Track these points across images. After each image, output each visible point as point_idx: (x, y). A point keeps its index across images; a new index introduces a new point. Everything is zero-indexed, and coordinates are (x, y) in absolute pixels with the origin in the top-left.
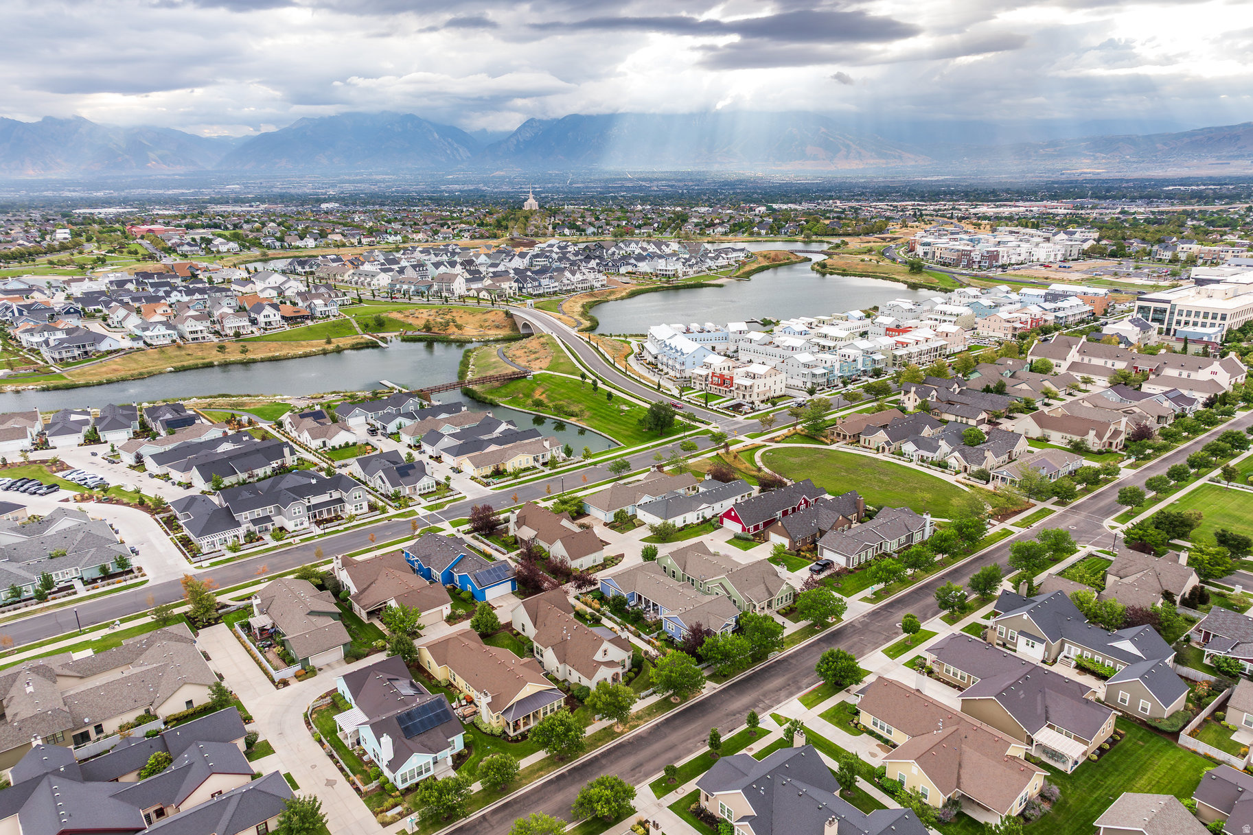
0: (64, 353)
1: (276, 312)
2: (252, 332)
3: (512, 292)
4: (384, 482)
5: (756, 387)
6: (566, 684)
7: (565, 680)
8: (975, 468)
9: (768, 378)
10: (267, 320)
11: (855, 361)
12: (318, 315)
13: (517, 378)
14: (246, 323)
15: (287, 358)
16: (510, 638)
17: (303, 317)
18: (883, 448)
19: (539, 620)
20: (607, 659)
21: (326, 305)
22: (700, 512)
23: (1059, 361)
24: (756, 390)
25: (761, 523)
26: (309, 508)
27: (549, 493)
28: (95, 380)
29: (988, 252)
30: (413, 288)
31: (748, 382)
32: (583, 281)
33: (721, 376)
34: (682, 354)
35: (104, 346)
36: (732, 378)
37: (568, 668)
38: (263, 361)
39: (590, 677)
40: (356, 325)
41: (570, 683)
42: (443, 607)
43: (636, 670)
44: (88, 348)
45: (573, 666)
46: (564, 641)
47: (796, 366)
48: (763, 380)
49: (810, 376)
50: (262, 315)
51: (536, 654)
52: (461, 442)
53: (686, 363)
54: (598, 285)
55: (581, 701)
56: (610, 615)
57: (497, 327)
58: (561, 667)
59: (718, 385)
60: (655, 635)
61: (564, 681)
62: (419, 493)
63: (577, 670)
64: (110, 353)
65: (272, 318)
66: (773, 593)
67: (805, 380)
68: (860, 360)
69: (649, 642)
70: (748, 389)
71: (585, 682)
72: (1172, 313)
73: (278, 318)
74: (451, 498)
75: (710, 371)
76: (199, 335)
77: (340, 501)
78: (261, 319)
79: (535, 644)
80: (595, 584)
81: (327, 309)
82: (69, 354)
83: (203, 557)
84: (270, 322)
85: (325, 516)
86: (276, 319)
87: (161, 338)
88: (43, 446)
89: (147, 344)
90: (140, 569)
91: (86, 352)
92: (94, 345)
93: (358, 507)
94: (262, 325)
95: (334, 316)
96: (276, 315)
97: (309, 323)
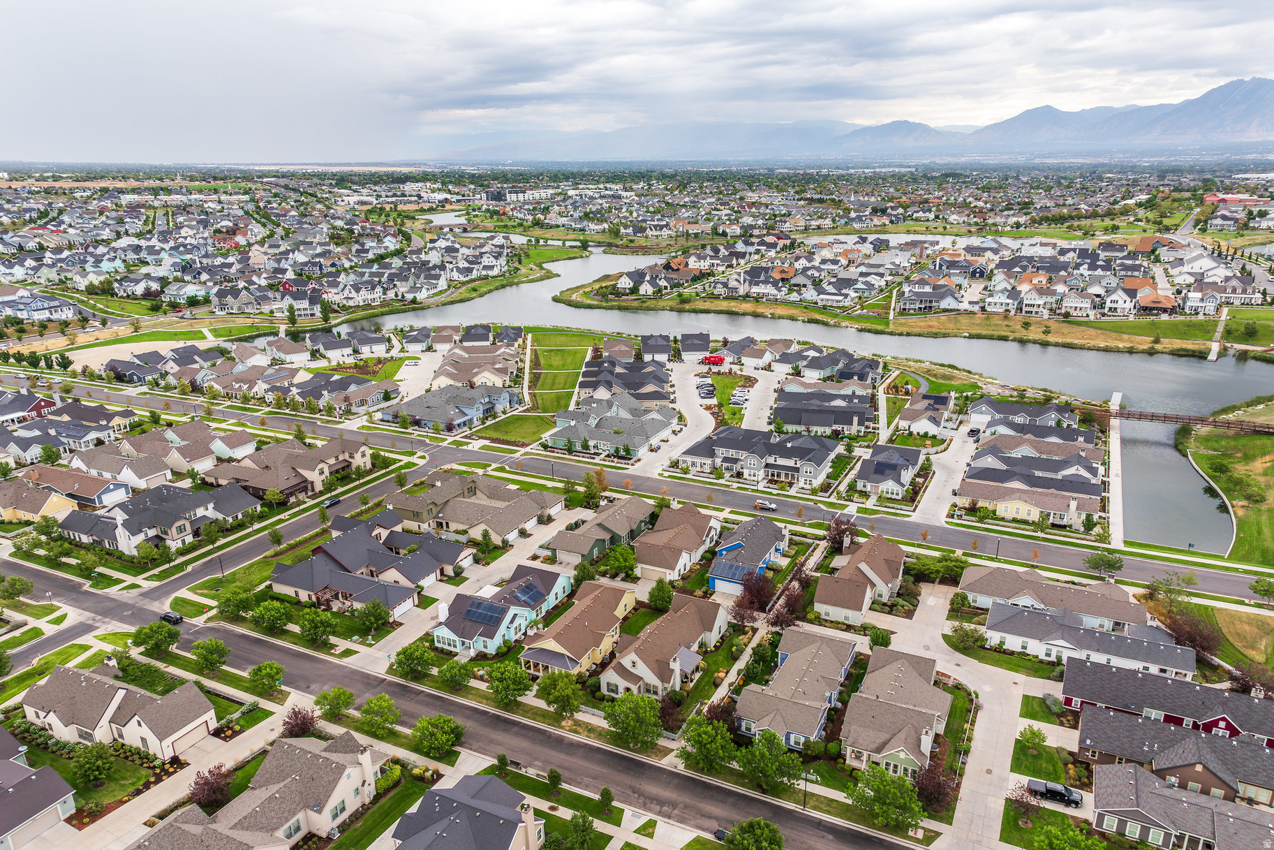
1: (1128, 300)
2: (1088, 316)
10: (1113, 305)
12: (1187, 310)
15: (1082, 348)
17: (1158, 309)
21: (1201, 299)
26: (767, 466)
27: (975, 549)
28: (917, 330)
38: (1057, 345)
40: (1221, 329)
44: (934, 304)
50: (1110, 299)
52: (1005, 467)
64: (946, 310)
65: (1120, 305)
73: (1129, 305)
74: (893, 511)
76: (1034, 309)
77: (797, 470)
81: (1201, 304)
82: (912, 306)
83: (671, 469)
84: (1115, 309)
85: (783, 478)
86: (1124, 306)
87: (998, 306)
88: (768, 368)
89: (983, 309)
90: (639, 460)
91: (930, 307)
92: (938, 302)
93: (808, 482)
94: (1106, 310)
95: (1205, 314)
96: (1128, 302)
97: (1165, 317)
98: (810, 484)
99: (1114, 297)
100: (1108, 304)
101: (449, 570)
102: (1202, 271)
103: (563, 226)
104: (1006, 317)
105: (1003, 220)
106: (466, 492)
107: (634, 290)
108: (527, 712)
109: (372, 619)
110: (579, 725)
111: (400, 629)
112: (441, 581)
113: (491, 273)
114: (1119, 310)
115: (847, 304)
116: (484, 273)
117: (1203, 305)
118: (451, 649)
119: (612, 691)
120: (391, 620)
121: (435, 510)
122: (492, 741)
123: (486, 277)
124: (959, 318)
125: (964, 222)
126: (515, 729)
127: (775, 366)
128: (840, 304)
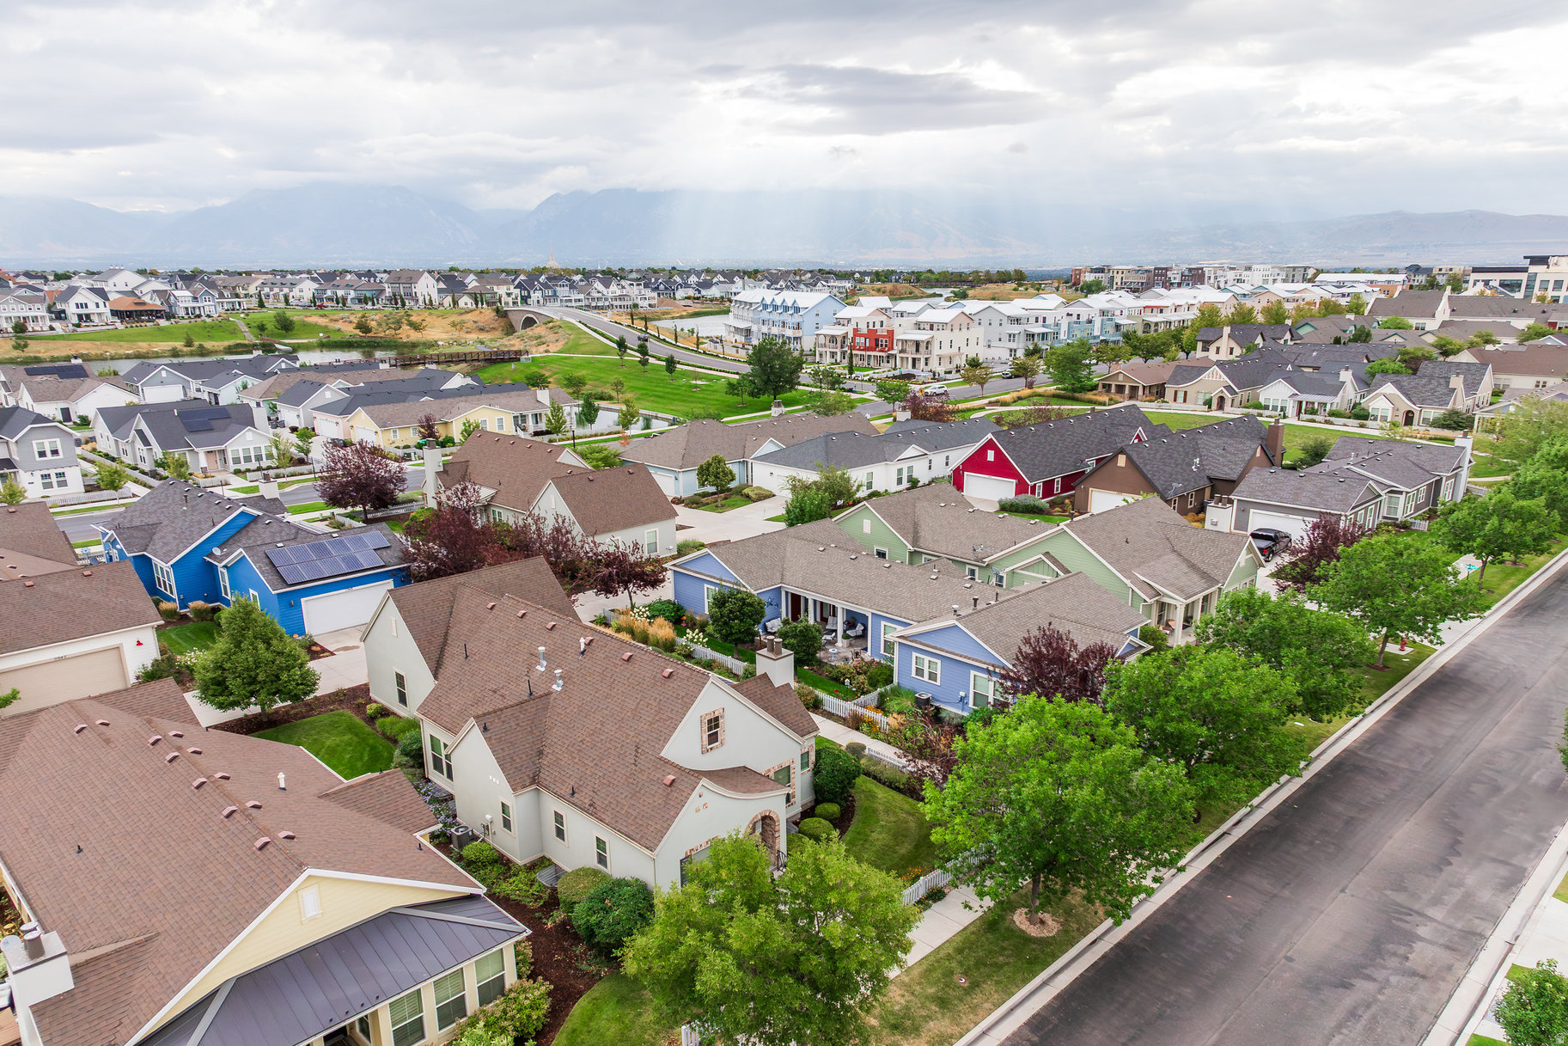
1: (101, 302)
2: (51, 328)
3: (510, 300)
4: (146, 442)
5: (936, 344)
6: (544, 877)
7: (542, 862)
8: (1433, 413)
9: (956, 331)
11: (1090, 322)
13: (503, 361)
14: (40, 311)
16: (351, 728)
17: (143, 313)
18: (1222, 399)
19: (454, 651)
20: (720, 759)
22: (905, 466)
23: (1421, 321)
24: (936, 351)
25: (1058, 479)
29: (1190, 270)
30: (352, 294)
31: (922, 336)
32: (621, 298)
33: (872, 334)
34: (797, 310)
36: (891, 333)
37: (552, 804)
39: (648, 836)
40: (245, 329)
41: (559, 873)
42: (125, 639)
43: (833, 808)
45: (571, 796)
46: (537, 699)
47: (996, 323)
48: (947, 332)
49: (1023, 337)
50: (73, 303)
51: (432, 774)
52: (359, 394)
53: (804, 326)
54: (645, 304)
55: (608, 951)
56: (709, 653)
57: (482, 330)
58: (520, 804)
59: (866, 349)
60: (872, 697)
61: (532, 867)
62: (232, 467)
63: (591, 810)
65: (92, 309)
66: (1215, 573)
67: (1013, 345)
68: (1098, 321)
69: (856, 723)
70: (922, 348)
71: (627, 861)
72: (1530, 287)
73: (106, 311)
75: (849, 329)
78: (71, 309)
79: (429, 730)
80: (654, 581)
81: (196, 305)
93: (54, 479)
94: (75, 320)
95: (209, 316)
96: (101, 305)
97: (163, 322)
98: (63, 484)
99: (78, 298)
117: (200, 304)
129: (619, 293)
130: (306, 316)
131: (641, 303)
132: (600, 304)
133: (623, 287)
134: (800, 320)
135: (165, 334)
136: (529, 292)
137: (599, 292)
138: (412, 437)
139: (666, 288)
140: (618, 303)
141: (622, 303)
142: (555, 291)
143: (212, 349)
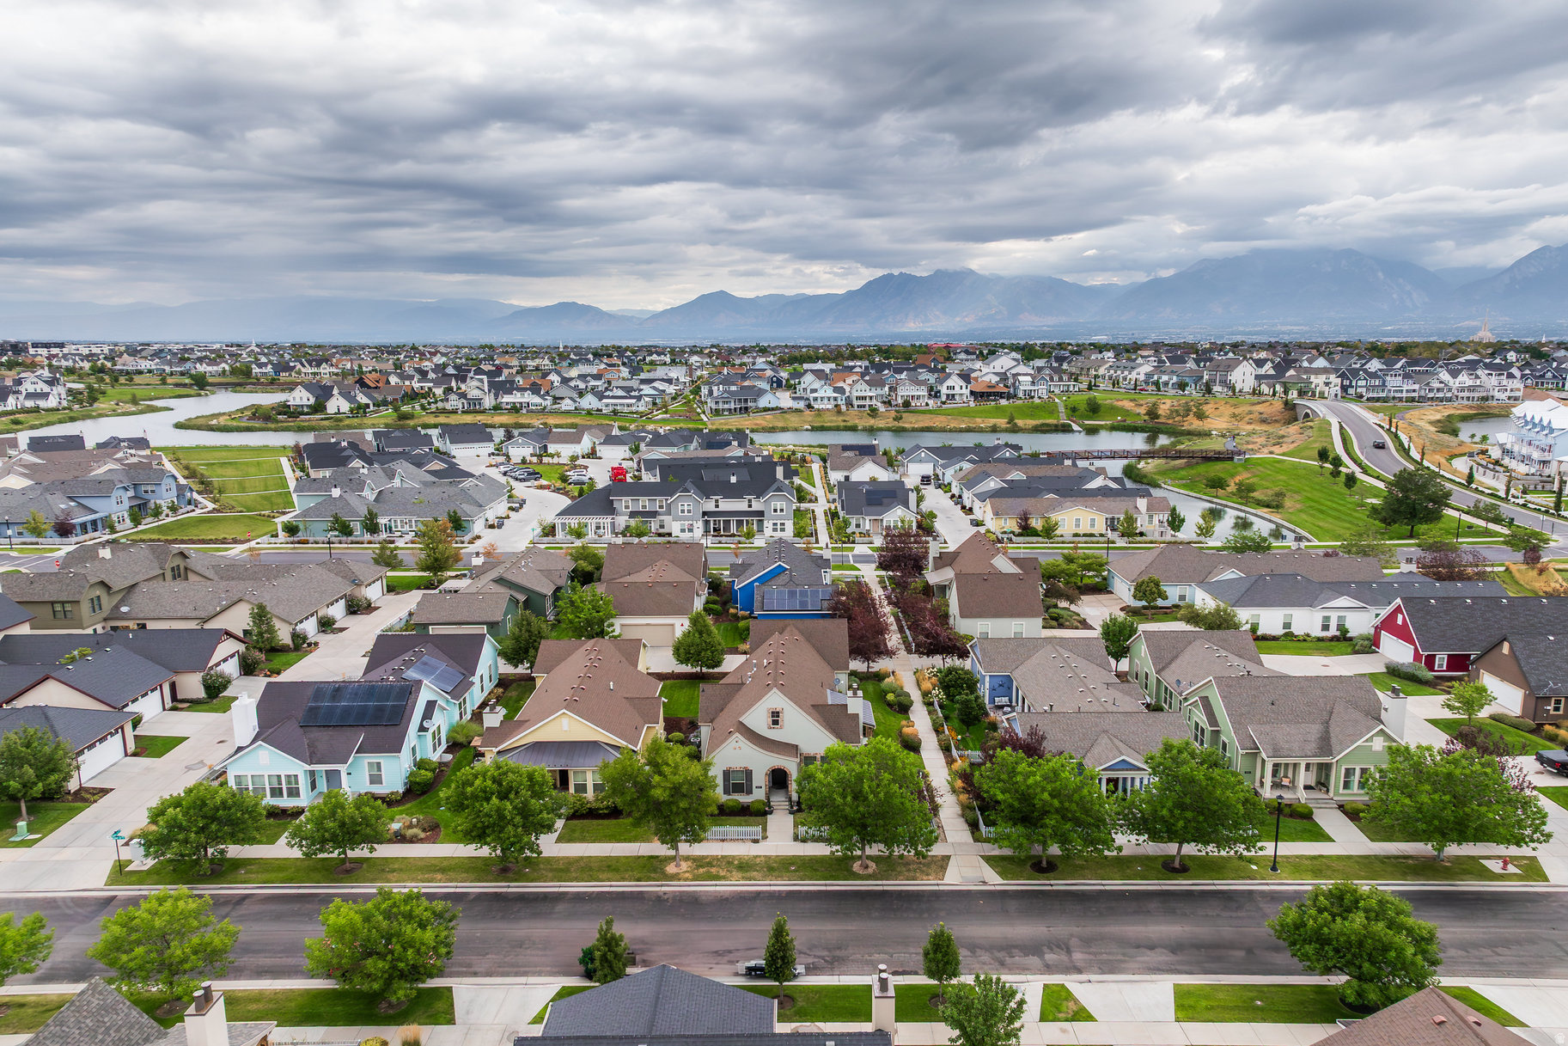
0: (721, 404)
1: (964, 385)
2: (927, 404)
10: (950, 392)
12: (1021, 394)
14: (923, 392)
17: (995, 394)
21: (1033, 383)
22: (1334, 614)
26: (706, 515)
30: (1175, 379)
32: (1471, 389)
34: (1552, 431)
35: (763, 402)
40: (1062, 410)
42: (676, 620)
44: (749, 404)
50: (945, 385)
64: (766, 410)
65: (957, 390)
73: (966, 392)
81: (1033, 388)
82: (726, 406)
83: (546, 539)
84: (953, 395)
85: (733, 529)
86: (961, 392)
87: (826, 401)
88: (592, 454)
89: (809, 406)
90: (479, 537)
91: (746, 408)
92: (755, 401)
93: (779, 527)
94: (944, 398)
95: (1040, 398)
96: (964, 387)
97: (1004, 402)
98: (783, 530)
99: (949, 383)
100: (944, 391)
101: (192, 685)
102: (1003, 371)
103: (150, 371)
104: (839, 412)
105: (751, 360)
106: (169, 575)
107: (319, 408)
108: (567, 870)
109: (30, 771)
110: (710, 864)
111: (104, 801)
112: (174, 709)
113: (42, 404)
114: (957, 397)
115: (641, 409)
116: (30, 404)
117: (1036, 388)
118: (286, 802)
119: (738, 788)
120: (73, 786)
121: (107, 603)
122: (520, 944)
123: (37, 410)
124: (787, 416)
125: (707, 363)
126: (560, 907)
127: (603, 451)
128: (634, 409)
129: (1470, 383)
130: (1118, 400)
131: (1497, 395)
132: (1440, 395)
133: (1477, 377)
134: (1553, 442)
135: (999, 411)
136: (1351, 382)
137: (1441, 382)
138: (1012, 525)
139: (1554, 377)
140: (1466, 394)
141: (1471, 395)
142: (1384, 382)
143: (1024, 427)
